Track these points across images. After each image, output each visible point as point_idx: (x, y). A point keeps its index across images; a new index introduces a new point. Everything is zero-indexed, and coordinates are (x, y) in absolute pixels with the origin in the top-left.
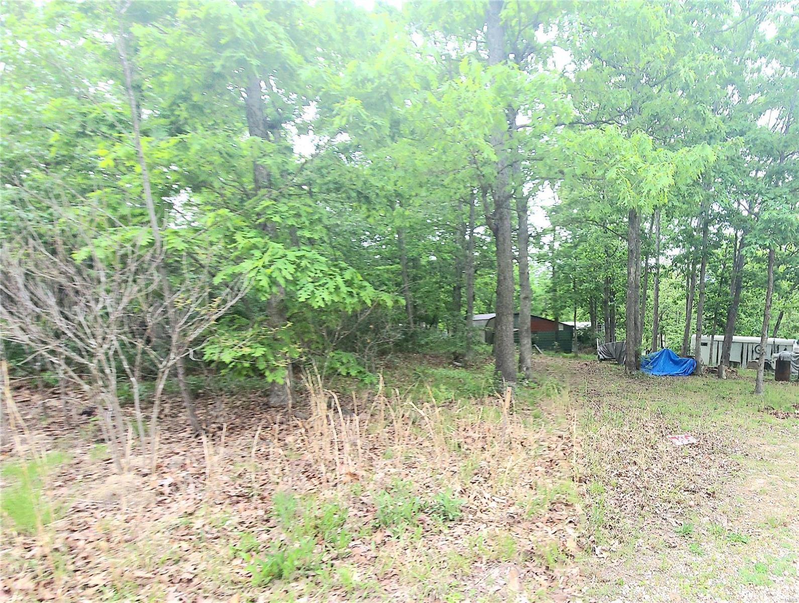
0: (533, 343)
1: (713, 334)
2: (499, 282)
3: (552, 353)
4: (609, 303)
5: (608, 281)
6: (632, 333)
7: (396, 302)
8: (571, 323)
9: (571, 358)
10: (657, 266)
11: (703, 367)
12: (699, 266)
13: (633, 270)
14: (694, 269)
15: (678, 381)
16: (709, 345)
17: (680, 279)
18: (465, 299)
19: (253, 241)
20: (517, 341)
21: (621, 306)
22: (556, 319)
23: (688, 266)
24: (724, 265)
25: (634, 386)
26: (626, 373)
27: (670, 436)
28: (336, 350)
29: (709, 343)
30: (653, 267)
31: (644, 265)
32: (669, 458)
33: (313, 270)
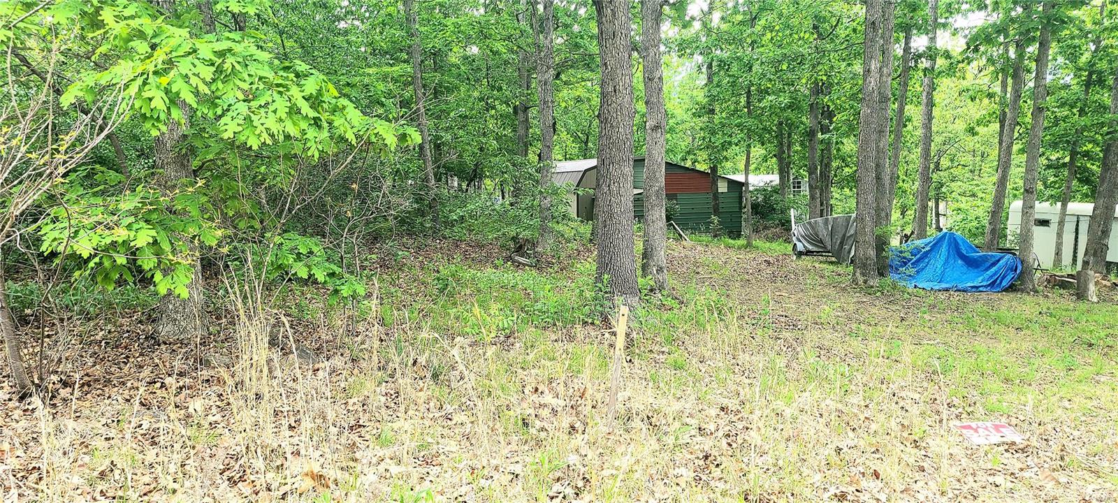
0: (668, 218)
1: (1065, 199)
2: (604, 95)
3: (705, 238)
4: (819, 135)
5: (819, 89)
6: (871, 198)
7: (403, 137)
8: (740, 178)
9: (739, 248)
10: (931, 54)
11: (1038, 274)
12: (1033, 49)
13: (874, 65)
14: (1021, 56)
15: (978, 304)
16: (1054, 226)
17: (984, 80)
18: (538, 131)
19: (134, 23)
20: (639, 215)
21: (845, 141)
22: (714, 169)
23: (1007, 51)
24: (1097, 41)
25: (874, 310)
26: (855, 281)
27: (958, 423)
28: (285, 231)
29: (1055, 220)
30: (920, 56)
31: (899, 51)
32: (954, 471)
33: (247, 78)
